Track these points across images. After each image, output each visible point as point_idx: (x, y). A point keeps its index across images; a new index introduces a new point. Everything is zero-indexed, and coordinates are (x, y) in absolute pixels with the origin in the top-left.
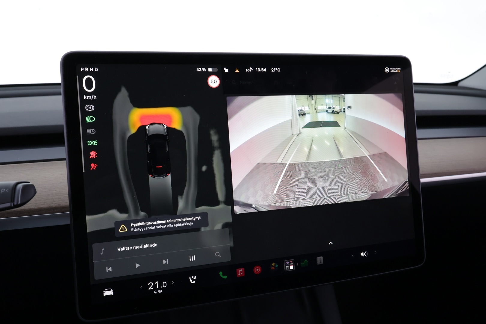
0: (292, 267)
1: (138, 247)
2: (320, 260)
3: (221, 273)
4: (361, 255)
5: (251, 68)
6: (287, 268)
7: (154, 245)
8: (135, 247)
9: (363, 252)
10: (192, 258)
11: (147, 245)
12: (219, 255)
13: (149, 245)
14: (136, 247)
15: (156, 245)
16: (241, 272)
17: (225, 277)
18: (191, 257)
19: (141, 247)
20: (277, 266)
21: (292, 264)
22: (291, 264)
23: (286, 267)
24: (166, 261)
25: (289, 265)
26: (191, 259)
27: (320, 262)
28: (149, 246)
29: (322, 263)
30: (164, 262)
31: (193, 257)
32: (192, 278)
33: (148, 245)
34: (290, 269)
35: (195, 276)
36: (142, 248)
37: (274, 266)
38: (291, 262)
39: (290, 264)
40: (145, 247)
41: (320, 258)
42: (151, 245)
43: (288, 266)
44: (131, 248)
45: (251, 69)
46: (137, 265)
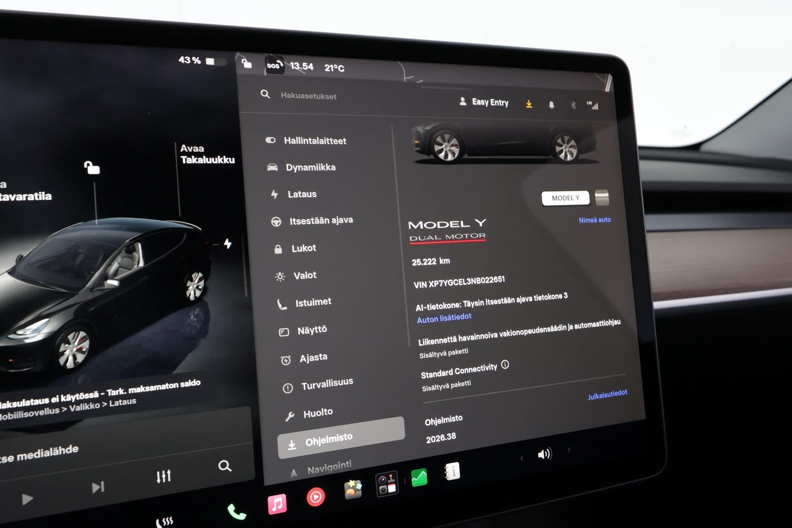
0: (392, 489)
1: (30, 456)
2: (454, 470)
3: (231, 508)
4: (539, 456)
5: (278, 61)
6: (382, 490)
7: (69, 450)
8: (21, 457)
9: (543, 451)
10: (164, 476)
11: (53, 450)
12: (227, 468)
13: (58, 449)
14: (24, 457)
15: (76, 449)
16: (278, 504)
17: (242, 517)
18: (161, 475)
19: (37, 455)
20: (359, 486)
21: (394, 480)
22: (391, 480)
23: (381, 488)
24: (100, 485)
25: (387, 484)
26: (161, 478)
27: (454, 475)
28: (57, 452)
29: (458, 476)
30: (95, 488)
31: (166, 474)
32: (161, 523)
33: (56, 449)
34: (390, 491)
35: (171, 518)
36: (39, 456)
37: (354, 488)
38: (391, 476)
39: (389, 481)
40: (47, 454)
41: (454, 467)
42: (63, 449)
43: (384, 487)
44: (11, 459)
45: (279, 64)
46: (26, 499)
